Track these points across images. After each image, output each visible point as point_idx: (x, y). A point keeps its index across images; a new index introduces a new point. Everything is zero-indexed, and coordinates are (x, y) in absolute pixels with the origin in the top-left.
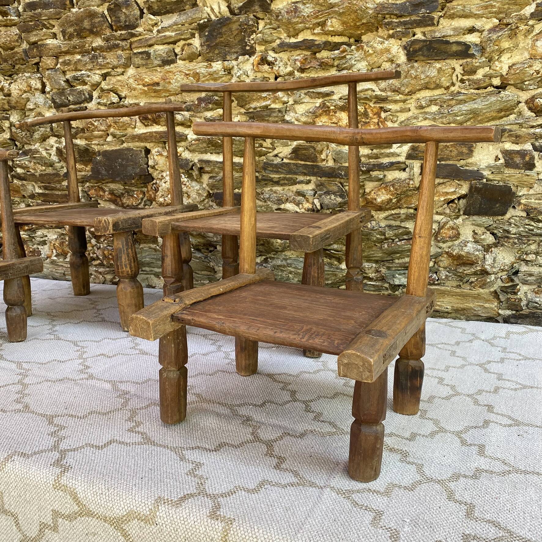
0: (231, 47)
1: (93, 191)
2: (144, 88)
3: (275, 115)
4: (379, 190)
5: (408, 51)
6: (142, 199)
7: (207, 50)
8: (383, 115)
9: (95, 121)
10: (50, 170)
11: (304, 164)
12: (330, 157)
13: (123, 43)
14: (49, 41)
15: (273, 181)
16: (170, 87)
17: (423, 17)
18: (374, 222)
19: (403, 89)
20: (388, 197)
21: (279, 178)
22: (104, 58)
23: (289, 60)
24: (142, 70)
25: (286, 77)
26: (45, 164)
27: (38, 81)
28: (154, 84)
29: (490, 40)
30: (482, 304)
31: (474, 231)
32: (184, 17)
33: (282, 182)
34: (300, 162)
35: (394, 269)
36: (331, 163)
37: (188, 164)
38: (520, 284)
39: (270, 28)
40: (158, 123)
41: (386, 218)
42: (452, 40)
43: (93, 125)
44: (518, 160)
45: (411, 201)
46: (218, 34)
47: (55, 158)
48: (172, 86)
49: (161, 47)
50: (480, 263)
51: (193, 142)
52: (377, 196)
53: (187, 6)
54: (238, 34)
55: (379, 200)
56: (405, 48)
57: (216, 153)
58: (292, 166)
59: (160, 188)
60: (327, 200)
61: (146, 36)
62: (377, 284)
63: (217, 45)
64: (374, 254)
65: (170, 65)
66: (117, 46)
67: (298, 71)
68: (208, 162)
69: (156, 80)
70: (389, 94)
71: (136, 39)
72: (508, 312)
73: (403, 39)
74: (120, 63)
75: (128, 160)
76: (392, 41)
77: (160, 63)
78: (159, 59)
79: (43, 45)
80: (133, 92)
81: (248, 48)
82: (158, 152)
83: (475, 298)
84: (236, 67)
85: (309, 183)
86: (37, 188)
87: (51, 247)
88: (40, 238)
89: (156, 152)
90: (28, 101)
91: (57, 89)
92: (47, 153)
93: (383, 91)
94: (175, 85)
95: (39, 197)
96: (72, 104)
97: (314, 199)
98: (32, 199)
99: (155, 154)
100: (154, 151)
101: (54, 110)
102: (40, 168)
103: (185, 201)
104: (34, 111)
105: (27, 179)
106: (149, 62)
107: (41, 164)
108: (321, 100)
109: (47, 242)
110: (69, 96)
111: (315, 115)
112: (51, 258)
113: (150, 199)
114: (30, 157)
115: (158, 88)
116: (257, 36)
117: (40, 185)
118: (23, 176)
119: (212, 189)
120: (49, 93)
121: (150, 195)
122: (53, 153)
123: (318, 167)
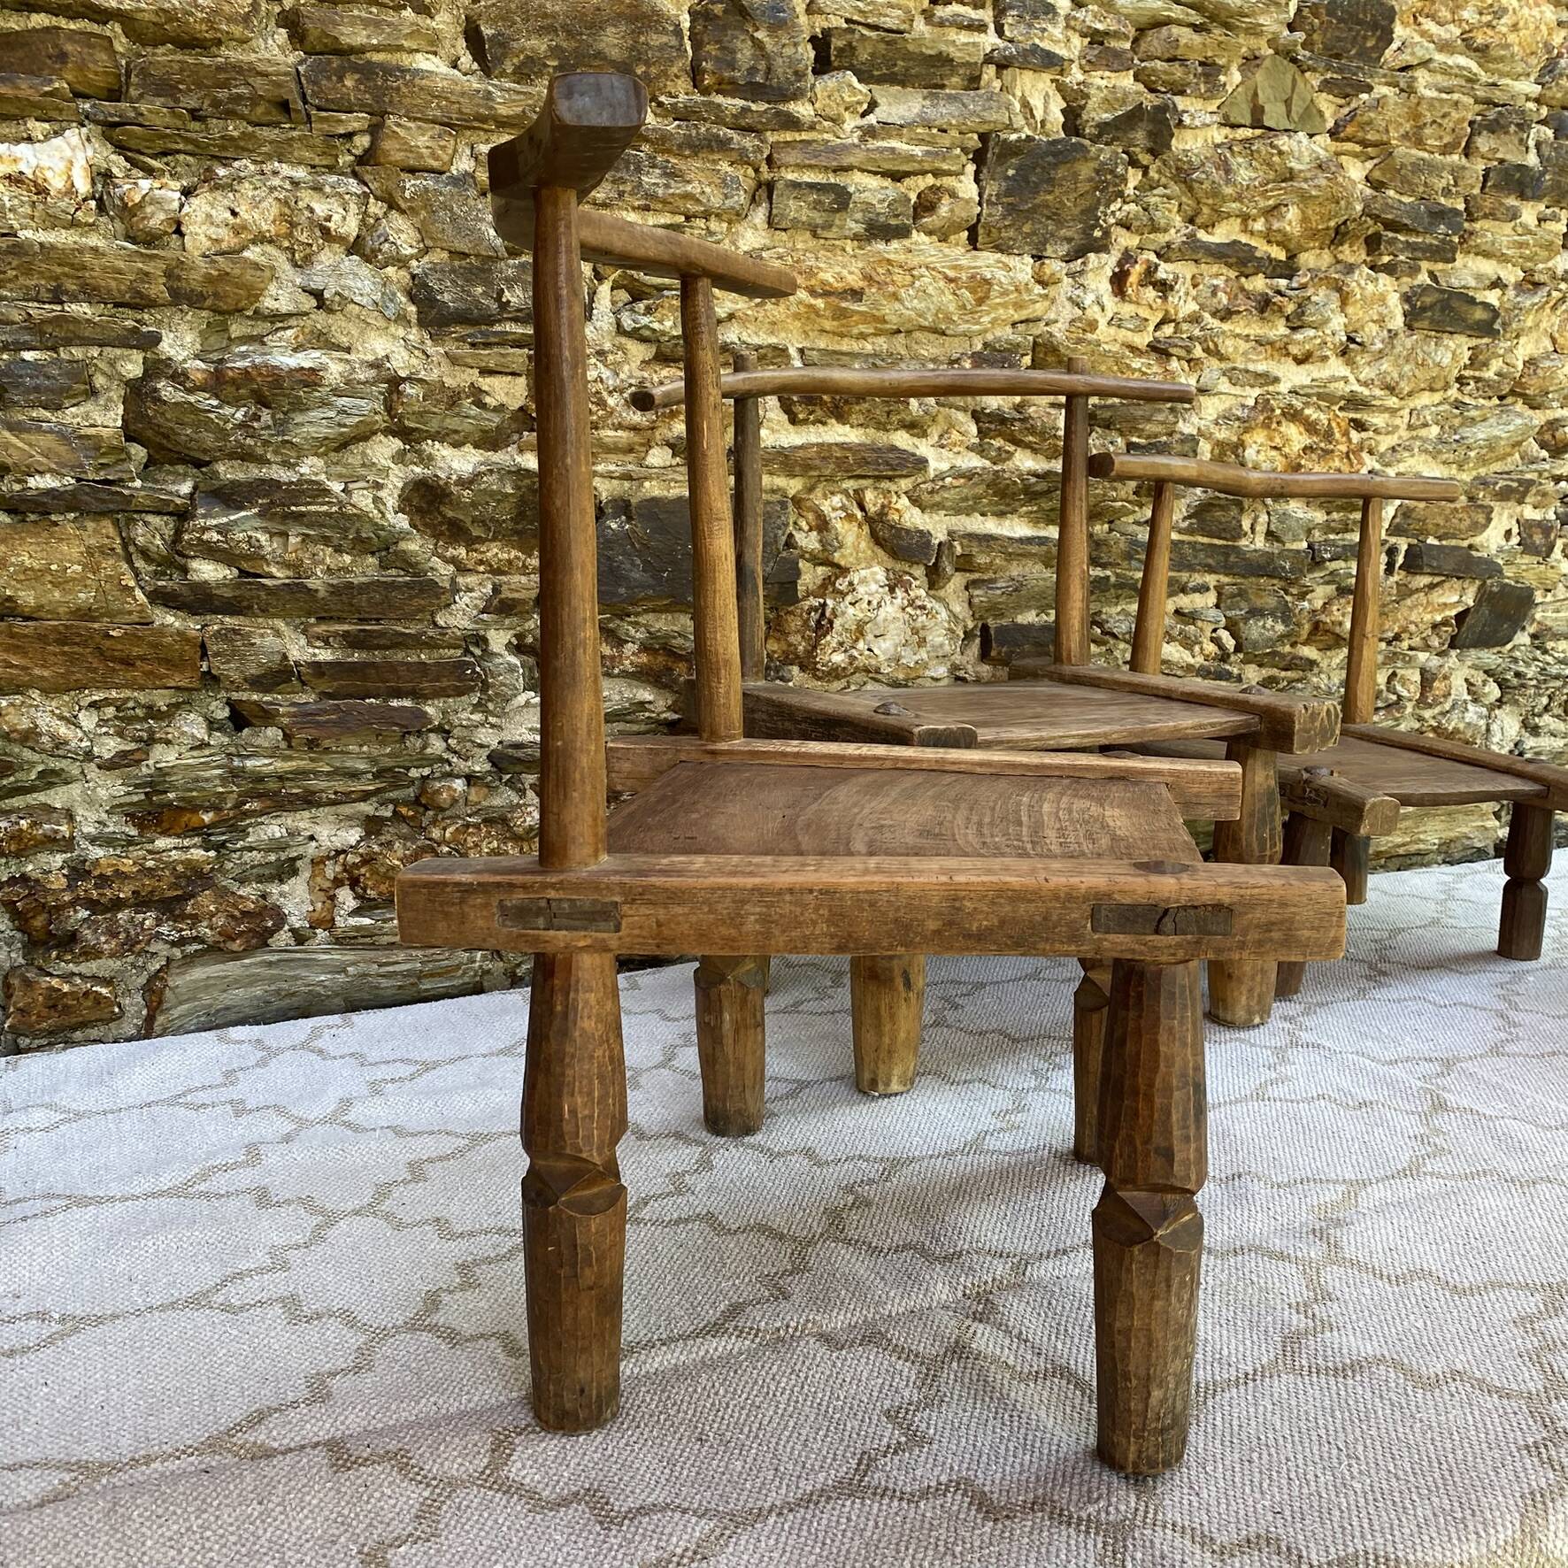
0: (1060, 223)
2: (813, 301)
3: (1160, 417)
4: (1349, 602)
5: (1413, 306)
7: (1004, 217)
8: (1355, 436)
10: (366, 569)
11: (1208, 546)
12: (1261, 528)
13: (749, 142)
14: (423, 62)
16: (888, 309)
17: (1443, 241)
19: (1402, 384)
22: (672, 174)
23: (1195, 286)
24: (803, 241)
25: (1185, 326)
26: (361, 546)
27: (353, 208)
28: (845, 291)
29: (1517, 307)
31: (1466, 680)
32: (953, 108)
34: (1201, 539)
36: (1260, 543)
37: (928, 544)
39: (1163, 196)
40: (842, 418)
41: (1342, 666)
42: (1479, 297)
44: (1538, 539)
46: (1042, 181)
47: (402, 522)
48: (897, 306)
49: (873, 182)
50: (1480, 742)
51: (948, 480)
52: (1344, 616)
53: (955, 80)
54: (1087, 192)
56: (1406, 298)
57: (995, 514)
58: (1187, 550)
59: (837, 623)
60: (1256, 630)
61: (826, 136)
63: (1034, 210)
65: (887, 241)
66: (723, 145)
67: (1214, 315)
68: (987, 540)
69: (855, 281)
70: (1378, 392)
71: (789, 136)
73: (1405, 279)
74: (729, 203)
76: (1383, 279)
77: (858, 228)
78: (859, 216)
79: (404, 71)
81: (1097, 233)
82: (843, 508)
84: (1067, 281)
85: (1208, 589)
86: (303, 641)
87: (318, 879)
88: (270, 850)
89: (834, 509)
90: (273, 277)
91: (454, 254)
92: (376, 500)
93: (1365, 384)
94: (910, 306)
95: (315, 681)
96: (511, 319)
97: (1215, 630)
98: (267, 691)
99: (833, 515)
100: (826, 507)
101: (414, 330)
102: (328, 560)
103: (909, 659)
104: (293, 322)
105: (250, 607)
106: (837, 222)
107: (336, 542)
108: (1257, 392)
109: (299, 863)
110: (510, 288)
111: (1247, 425)
112: (329, 924)
113: (790, 658)
114: (260, 515)
115: (855, 307)
116: (1126, 207)
117: (321, 629)
118: (228, 593)
119: (981, 618)
120: (402, 262)
121: (790, 645)
122: (391, 500)
123: (1237, 550)
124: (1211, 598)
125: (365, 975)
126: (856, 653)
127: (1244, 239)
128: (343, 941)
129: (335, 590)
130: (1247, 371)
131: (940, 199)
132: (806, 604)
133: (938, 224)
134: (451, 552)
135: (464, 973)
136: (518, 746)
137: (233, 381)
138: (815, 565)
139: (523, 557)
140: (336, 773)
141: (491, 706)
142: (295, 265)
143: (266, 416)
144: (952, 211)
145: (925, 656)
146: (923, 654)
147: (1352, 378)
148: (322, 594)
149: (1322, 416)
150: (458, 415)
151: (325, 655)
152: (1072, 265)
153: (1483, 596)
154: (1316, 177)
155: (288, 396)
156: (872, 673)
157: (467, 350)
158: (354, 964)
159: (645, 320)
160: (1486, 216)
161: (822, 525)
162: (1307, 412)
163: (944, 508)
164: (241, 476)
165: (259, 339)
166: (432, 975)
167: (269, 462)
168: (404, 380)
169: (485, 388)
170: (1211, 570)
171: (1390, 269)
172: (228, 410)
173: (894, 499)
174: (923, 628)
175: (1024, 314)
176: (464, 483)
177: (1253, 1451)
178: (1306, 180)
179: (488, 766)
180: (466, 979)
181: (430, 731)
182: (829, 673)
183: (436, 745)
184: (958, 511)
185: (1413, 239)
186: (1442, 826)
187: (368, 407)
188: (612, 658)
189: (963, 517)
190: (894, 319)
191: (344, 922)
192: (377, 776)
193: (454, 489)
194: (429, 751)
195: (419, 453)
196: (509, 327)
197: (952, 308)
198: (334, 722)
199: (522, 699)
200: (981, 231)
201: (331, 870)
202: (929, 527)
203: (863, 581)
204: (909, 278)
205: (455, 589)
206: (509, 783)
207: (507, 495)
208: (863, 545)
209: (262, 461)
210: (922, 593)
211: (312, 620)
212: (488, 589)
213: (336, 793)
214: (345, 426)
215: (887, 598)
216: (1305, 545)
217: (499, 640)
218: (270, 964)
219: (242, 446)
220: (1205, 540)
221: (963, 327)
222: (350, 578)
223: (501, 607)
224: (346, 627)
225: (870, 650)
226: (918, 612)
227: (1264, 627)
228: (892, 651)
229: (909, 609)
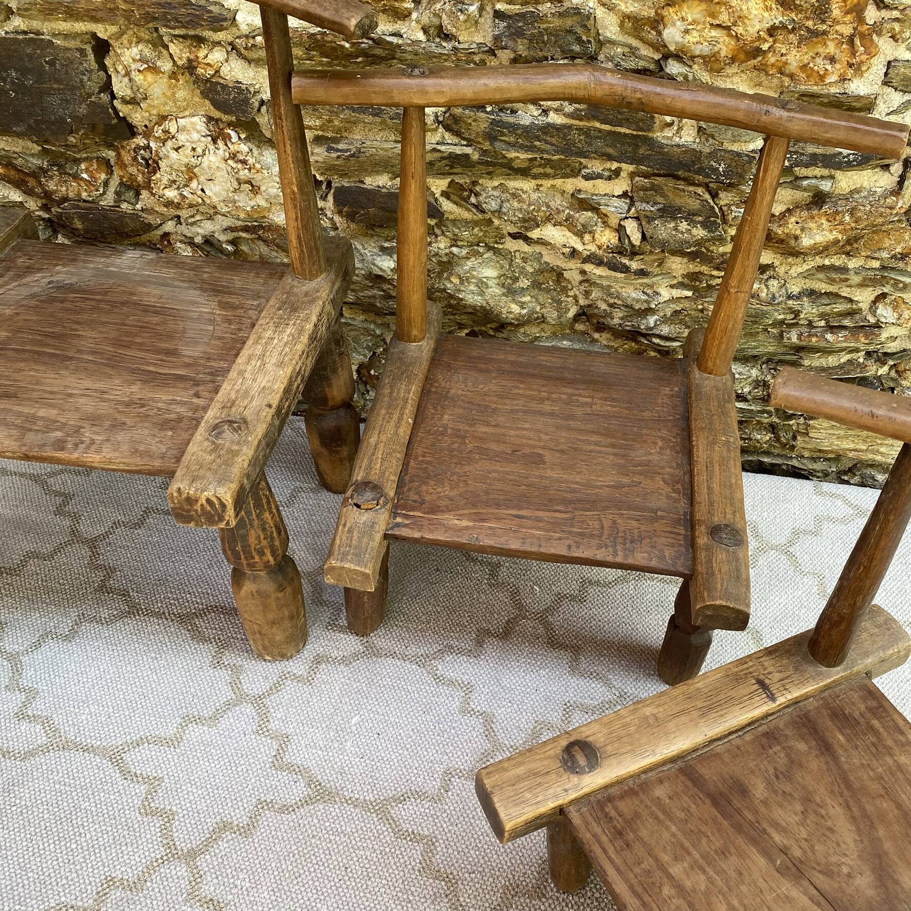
4: (812, 218)
6: (106, 184)
11: (610, 133)
15: (511, 168)
18: (775, 282)
20: (831, 237)
21: (531, 160)
33: (535, 171)
34: (597, 125)
36: (689, 138)
37: (246, 102)
41: (807, 275)
45: (880, 241)
51: (259, 39)
52: (803, 229)
55: (806, 242)
58: (574, 135)
59: (162, 164)
60: (663, 230)
62: (752, 408)
64: (755, 348)
75: (40, 75)
82: (142, 60)
85: (617, 177)
89: (134, 60)
97: (624, 218)
99: (134, 66)
100: (126, 57)
103: (246, 202)
113: (134, 184)
123: (651, 143)
124: (621, 186)
126: (185, 193)
145: (263, 203)
146: (261, 201)
170: (616, 159)
173: (203, 54)
203: (181, 130)
208: (181, 94)
210: (244, 148)
215: (212, 147)
220: (607, 127)
225: (202, 190)
226: (240, 166)
227: (676, 229)
228: (224, 194)
229: (230, 162)
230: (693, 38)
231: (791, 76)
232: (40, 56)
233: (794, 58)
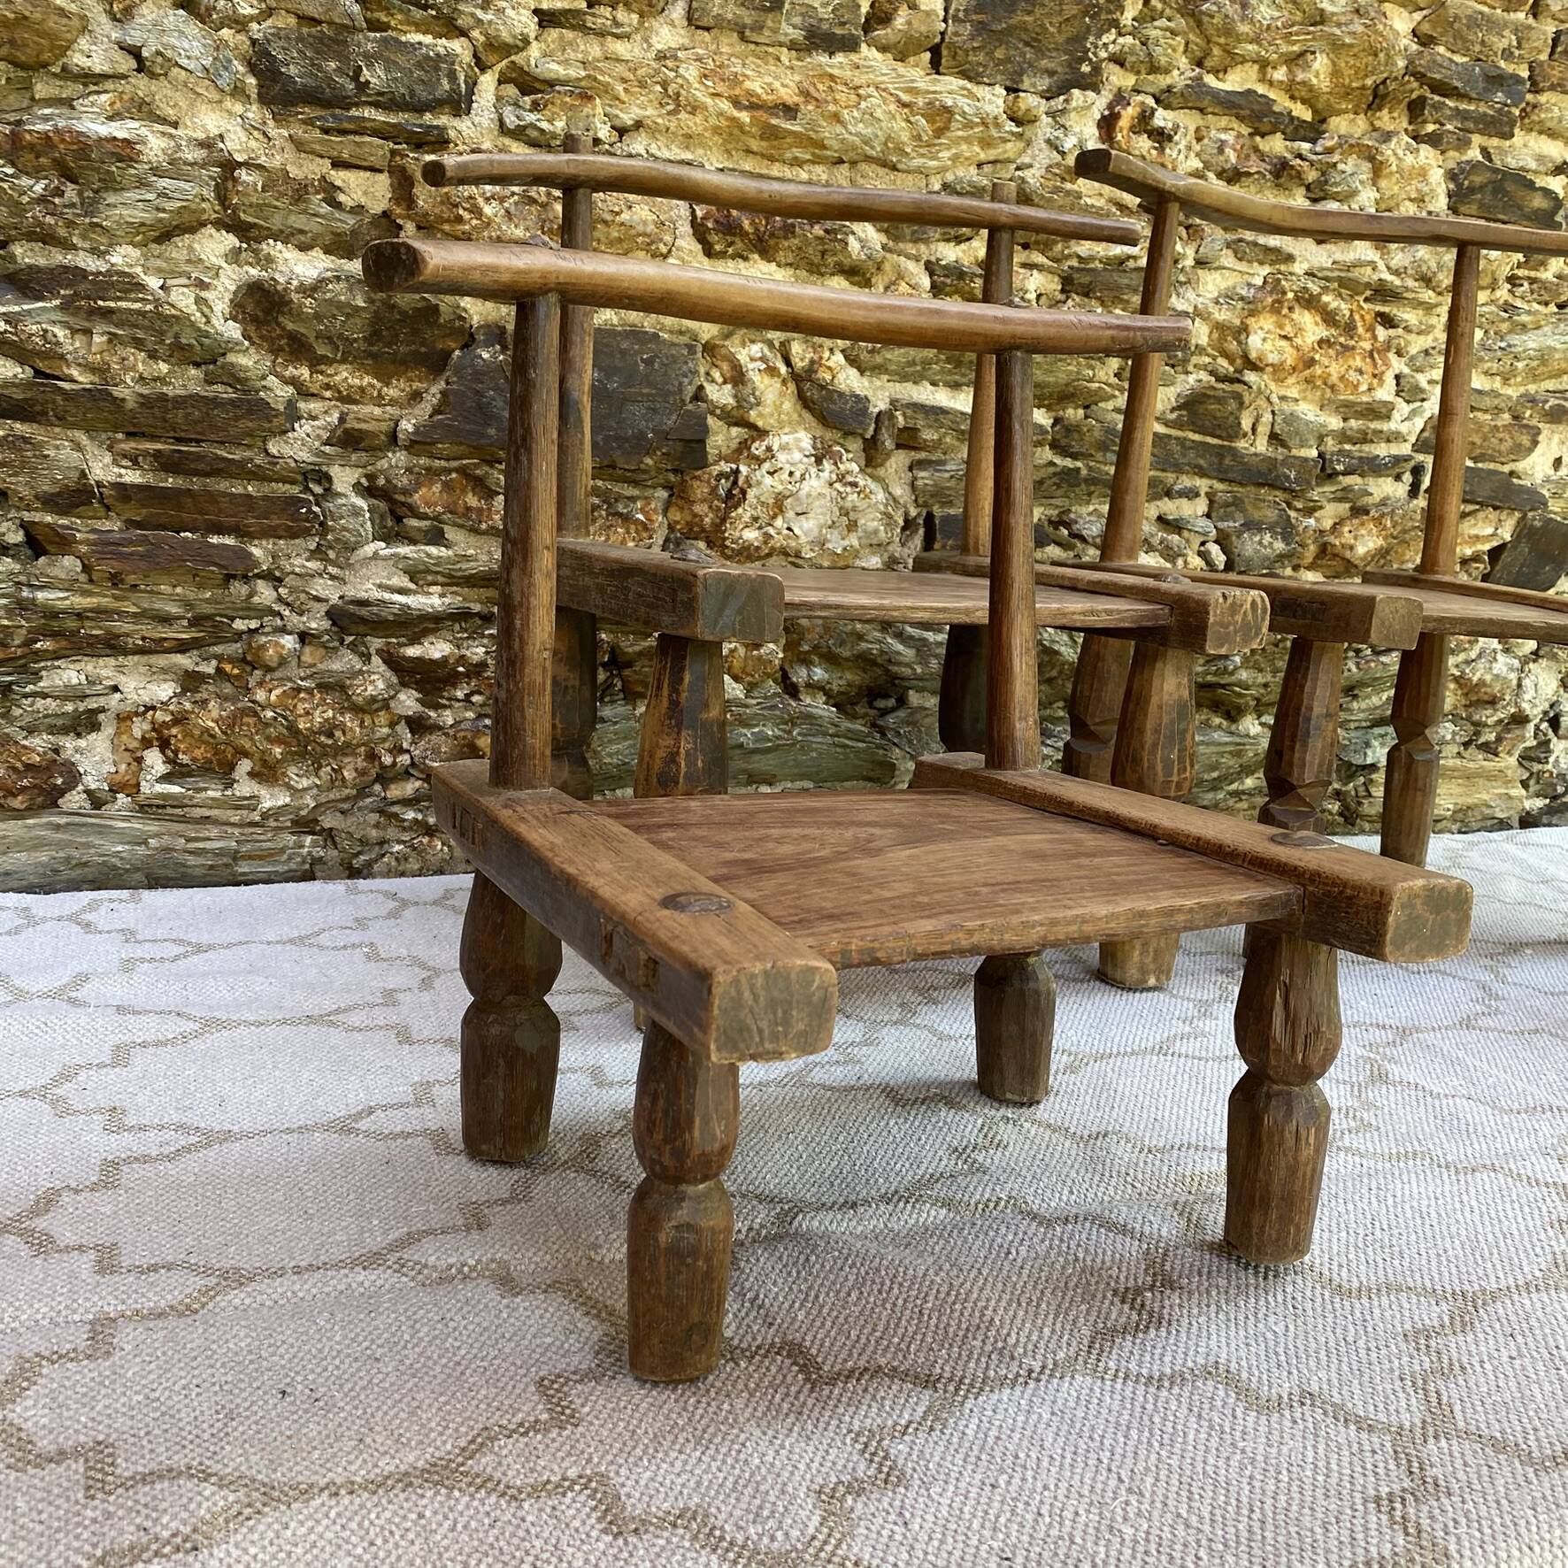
0: (1040, 52)
1: (437, 488)
2: (736, 114)
4: (1363, 524)
5: (1459, 186)
7: (972, 38)
8: (1382, 333)
9: (487, 200)
11: (1200, 443)
12: (1263, 429)
16: (828, 132)
17: (1499, 111)
19: (1441, 276)
20: (1380, 542)
23: (1199, 139)
24: (728, 44)
26: (182, 354)
28: (776, 106)
30: (1503, 791)
34: (1191, 435)
35: (1352, 725)
36: (1262, 446)
37: (864, 411)
38: (1555, 740)
39: (1166, 30)
40: (767, 254)
42: (1540, 182)
43: (476, 211)
45: (1404, 553)
47: (233, 331)
48: (839, 129)
50: (1507, 697)
52: (1356, 538)
54: (1074, 16)
55: (1361, 550)
56: (1451, 176)
57: (948, 385)
58: (1173, 444)
59: (751, 494)
60: (1251, 546)
63: (1009, 31)
65: (831, 54)
67: (1219, 175)
68: (935, 413)
69: (788, 94)
70: (1410, 283)
72: (1540, 803)
73: (1451, 153)
75: (630, 377)
76: (1425, 150)
77: (797, 35)
78: (797, 20)
80: (683, 115)
81: (1086, 68)
82: (763, 359)
83: (1488, 778)
84: (1045, 120)
85: (1197, 495)
86: (108, 458)
87: (124, 737)
88: (66, 699)
89: (752, 359)
90: (84, 29)
91: (304, 19)
92: (199, 301)
93: (1396, 273)
94: (856, 128)
95: (119, 506)
96: (371, 104)
97: (1203, 544)
98: (63, 512)
99: (751, 366)
100: (742, 356)
101: (254, 107)
102: (140, 367)
103: (836, 544)
104: (109, 85)
105: (45, 413)
106: (769, 23)
107: (150, 346)
108: (1266, 270)
109: (101, 717)
110: (370, 66)
111: (1252, 308)
112: (133, 788)
113: (693, 531)
114: (62, 308)
115: (787, 125)
116: (1121, 40)
117: (129, 446)
118: (18, 395)
119: (925, 505)
120: (240, 24)
121: (695, 515)
122: (220, 303)
123: (1234, 452)
124: (1201, 506)
125: (168, 850)
126: (771, 531)
127: (1261, 89)
128: (147, 809)
129: (146, 402)
130: (1255, 244)
131: (896, 10)
132: (715, 470)
133: (893, 38)
134: (291, 371)
135: (290, 859)
136: (363, 603)
137: (32, 147)
138: (730, 424)
139: (378, 385)
140: (143, 615)
141: (332, 554)
142: (115, 19)
143: (71, 192)
144: (909, 23)
145: (855, 543)
146: (853, 540)
147: (1381, 265)
148: (131, 404)
149: (1343, 306)
150: (305, 212)
151: (132, 477)
152: (1052, 103)
153: (1523, 531)
154: (1352, 21)
155: (97, 170)
156: (792, 557)
157: (317, 134)
158: (156, 835)
159: (531, 117)
160: (1553, 88)
161: (738, 377)
162: (1325, 298)
163: (886, 371)
164: (42, 262)
165: (68, 103)
166: (251, 858)
167: (74, 248)
168: (240, 165)
169: (338, 183)
170: (1202, 473)
171: (1434, 140)
172: (25, 181)
173: (826, 354)
174: (854, 509)
175: (992, 154)
176: (305, 290)
177: (1002, 1471)
178: (1339, 25)
179: (326, 624)
180: (293, 866)
181: (258, 576)
182: (739, 552)
183: (265, 594)
184: (904, 378)
185: (1463, 106)
186: (1458, 790)
187: (197, 191)
188: (480, 510)
189: (909, 385)
190: (835, 145)
191: (150, 787)
192: (196, 622)
193: (295, 297)
194: (256, 599)
195: (256, 252)
196: (368, 112)
197: (905, 137)
198: (142, 556)
199: (369, 549)
200: (945, 52)
201: (139, 728)
202: (869, 394)
203: (783, 448)
204: (853, 97)
205: (293, 415)
206: (352, 647)
207: (357, 309)
208: (787, 406)
209: (68, 246)
210: (854, 467)
211: (120, 436)
212: (334, 418)
213: (143, 639)
214: (164, 211)
215: (813, 470)
216: (1314, 453)
217: (344, 478)
218: (58, 827)
219: (41, 224)
220: (1197, 437)
221: (918, 162)
222: (169, 391)
223: (349, 440)
224: (159, 446)
225: (789, 529)
226: (849, 489)
227: (1260, 543)
228: (815, 532)
229: (837, 485)
230: (1268, 346)
231: (1332, 387)
232: (637, 353)
233: (1335, 370)
